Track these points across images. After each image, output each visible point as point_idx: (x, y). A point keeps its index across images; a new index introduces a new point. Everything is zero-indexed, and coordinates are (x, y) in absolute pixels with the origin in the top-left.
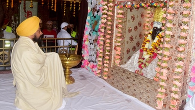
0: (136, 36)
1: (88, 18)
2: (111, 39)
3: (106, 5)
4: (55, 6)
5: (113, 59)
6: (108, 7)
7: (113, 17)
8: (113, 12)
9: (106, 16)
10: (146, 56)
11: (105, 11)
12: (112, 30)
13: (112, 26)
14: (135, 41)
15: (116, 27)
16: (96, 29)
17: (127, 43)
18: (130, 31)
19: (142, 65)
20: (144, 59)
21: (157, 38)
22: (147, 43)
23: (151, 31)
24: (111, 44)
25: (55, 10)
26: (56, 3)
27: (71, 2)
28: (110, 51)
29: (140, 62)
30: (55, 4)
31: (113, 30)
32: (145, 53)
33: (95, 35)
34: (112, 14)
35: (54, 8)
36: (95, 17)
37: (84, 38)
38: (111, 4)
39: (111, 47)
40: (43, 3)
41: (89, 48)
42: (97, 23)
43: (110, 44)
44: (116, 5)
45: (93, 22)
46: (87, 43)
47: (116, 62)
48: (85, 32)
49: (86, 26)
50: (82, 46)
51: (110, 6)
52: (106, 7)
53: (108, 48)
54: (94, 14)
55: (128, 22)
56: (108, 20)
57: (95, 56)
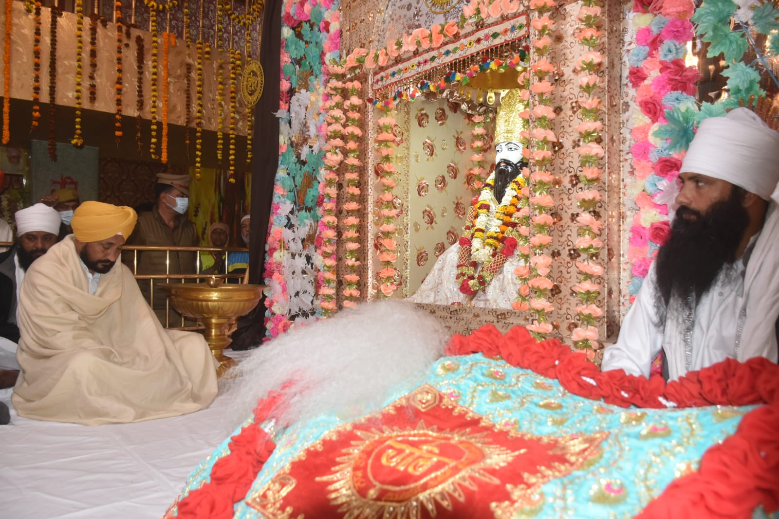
0: (444, 210)
1: (281, 173)
2: (361, 214)
3: (338, 106)
4: (164, 146)
5: (370, 280)
6: (345, 112)
7: (361, 140)
8: (362, 124)
9: (338, 142)
10: (481, 252)
11: (337, 127)
12: (361, 184)
13: (362, 170)
14: (443, 224)
15: (377, 173)
16: (309, 202)
17: (417, 230)
18: (421, 189)
19: (471, 282)
20: (475, 265)
21: (510, 192)
22: (483, 212)
23: (491, 179)
24: (361, 229)
25: (164, 158)
26: (168, 135)
27: (220, 135)
28: (361, 254)
29: (463, 275)
30: (165, 140)
31: (366, 183)
32: (476, 243)
33: (308, 222)
34: (358, 132)
35: (158, 151)
36: (303, 163)
37: (270, 240)
38: (355, 100)
39: (361, 239)
40: (118, 133)
41: (287, 271)
42: (310, 180)
43: (358, 231)
44: (370, 100)
45: (299, 180)
46: (279, 256)
47: (382, 287)
48: (274, 218)
49: (276, 200)
50: (263, 270)
51: (353, 108)
52: (338, 113)
53: (353, 246)
54: (298, 156)
55: (412, 160)
56: (345, 153)
57: (311, 289)
